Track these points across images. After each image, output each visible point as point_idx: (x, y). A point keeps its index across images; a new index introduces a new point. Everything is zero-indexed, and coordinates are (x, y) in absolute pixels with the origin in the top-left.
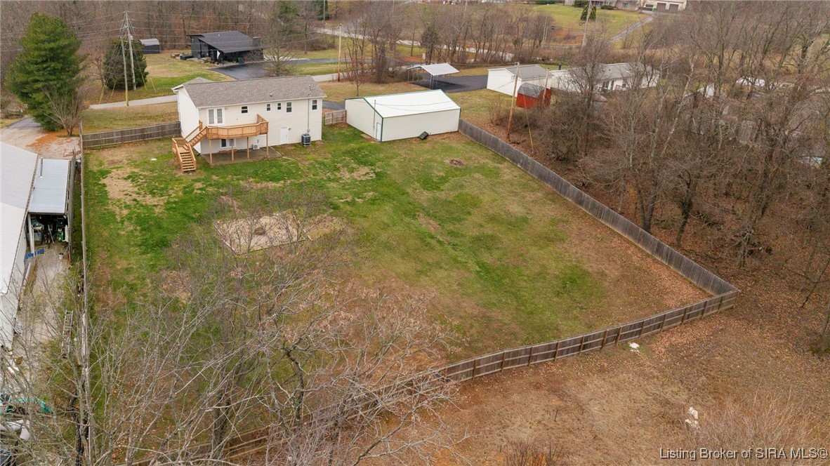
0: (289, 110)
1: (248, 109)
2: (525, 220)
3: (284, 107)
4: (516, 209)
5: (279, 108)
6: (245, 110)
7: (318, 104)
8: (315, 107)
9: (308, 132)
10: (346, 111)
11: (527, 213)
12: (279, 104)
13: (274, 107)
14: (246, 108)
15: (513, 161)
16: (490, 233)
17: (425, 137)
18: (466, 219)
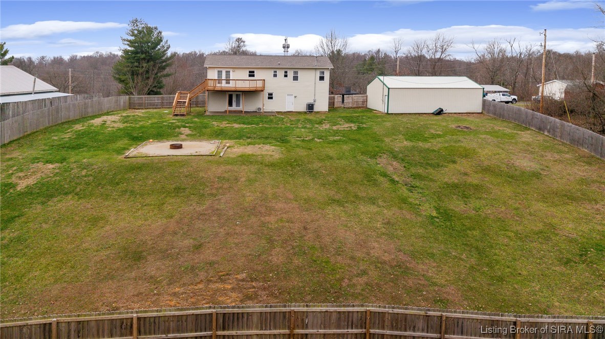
0: (296, 78)
1: (255, 73)
2: (536, 175)
3: (291, 74)
4: (525, 163)
5: (286, 76)
6: (252, 74)
7: (325, 76)
8: (322, 78)
9: (315, 101)
10: (367, 96)
11: (542, 169)
12: (286, 72)
13: (281, 74)
14: (253, 72)
15: (540, 129)
16: (475, 182)
17: (440, 112)
18: (446, 167)
